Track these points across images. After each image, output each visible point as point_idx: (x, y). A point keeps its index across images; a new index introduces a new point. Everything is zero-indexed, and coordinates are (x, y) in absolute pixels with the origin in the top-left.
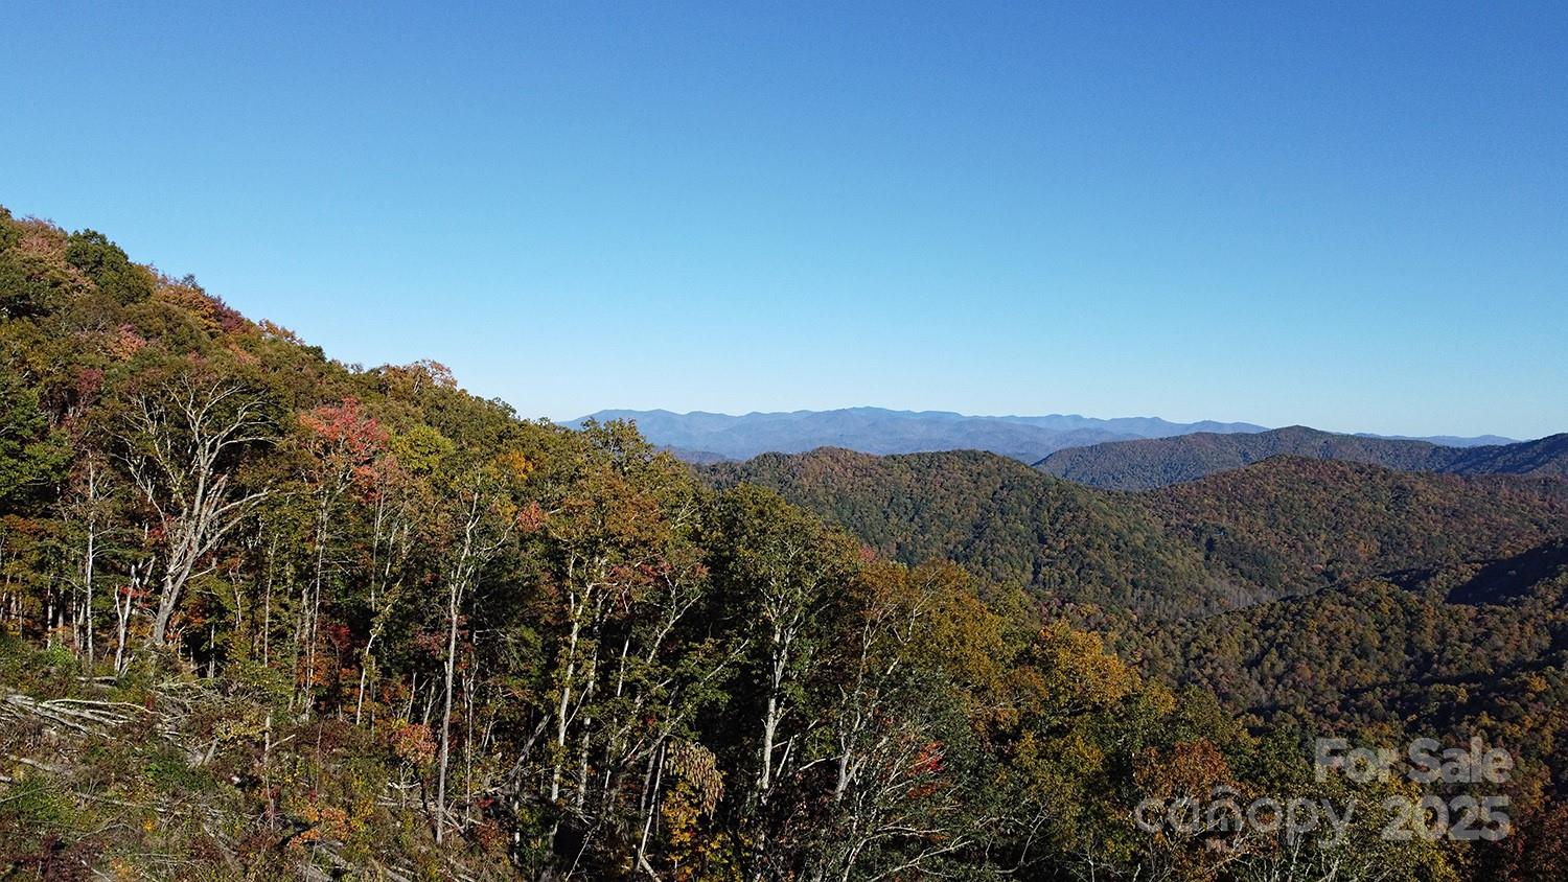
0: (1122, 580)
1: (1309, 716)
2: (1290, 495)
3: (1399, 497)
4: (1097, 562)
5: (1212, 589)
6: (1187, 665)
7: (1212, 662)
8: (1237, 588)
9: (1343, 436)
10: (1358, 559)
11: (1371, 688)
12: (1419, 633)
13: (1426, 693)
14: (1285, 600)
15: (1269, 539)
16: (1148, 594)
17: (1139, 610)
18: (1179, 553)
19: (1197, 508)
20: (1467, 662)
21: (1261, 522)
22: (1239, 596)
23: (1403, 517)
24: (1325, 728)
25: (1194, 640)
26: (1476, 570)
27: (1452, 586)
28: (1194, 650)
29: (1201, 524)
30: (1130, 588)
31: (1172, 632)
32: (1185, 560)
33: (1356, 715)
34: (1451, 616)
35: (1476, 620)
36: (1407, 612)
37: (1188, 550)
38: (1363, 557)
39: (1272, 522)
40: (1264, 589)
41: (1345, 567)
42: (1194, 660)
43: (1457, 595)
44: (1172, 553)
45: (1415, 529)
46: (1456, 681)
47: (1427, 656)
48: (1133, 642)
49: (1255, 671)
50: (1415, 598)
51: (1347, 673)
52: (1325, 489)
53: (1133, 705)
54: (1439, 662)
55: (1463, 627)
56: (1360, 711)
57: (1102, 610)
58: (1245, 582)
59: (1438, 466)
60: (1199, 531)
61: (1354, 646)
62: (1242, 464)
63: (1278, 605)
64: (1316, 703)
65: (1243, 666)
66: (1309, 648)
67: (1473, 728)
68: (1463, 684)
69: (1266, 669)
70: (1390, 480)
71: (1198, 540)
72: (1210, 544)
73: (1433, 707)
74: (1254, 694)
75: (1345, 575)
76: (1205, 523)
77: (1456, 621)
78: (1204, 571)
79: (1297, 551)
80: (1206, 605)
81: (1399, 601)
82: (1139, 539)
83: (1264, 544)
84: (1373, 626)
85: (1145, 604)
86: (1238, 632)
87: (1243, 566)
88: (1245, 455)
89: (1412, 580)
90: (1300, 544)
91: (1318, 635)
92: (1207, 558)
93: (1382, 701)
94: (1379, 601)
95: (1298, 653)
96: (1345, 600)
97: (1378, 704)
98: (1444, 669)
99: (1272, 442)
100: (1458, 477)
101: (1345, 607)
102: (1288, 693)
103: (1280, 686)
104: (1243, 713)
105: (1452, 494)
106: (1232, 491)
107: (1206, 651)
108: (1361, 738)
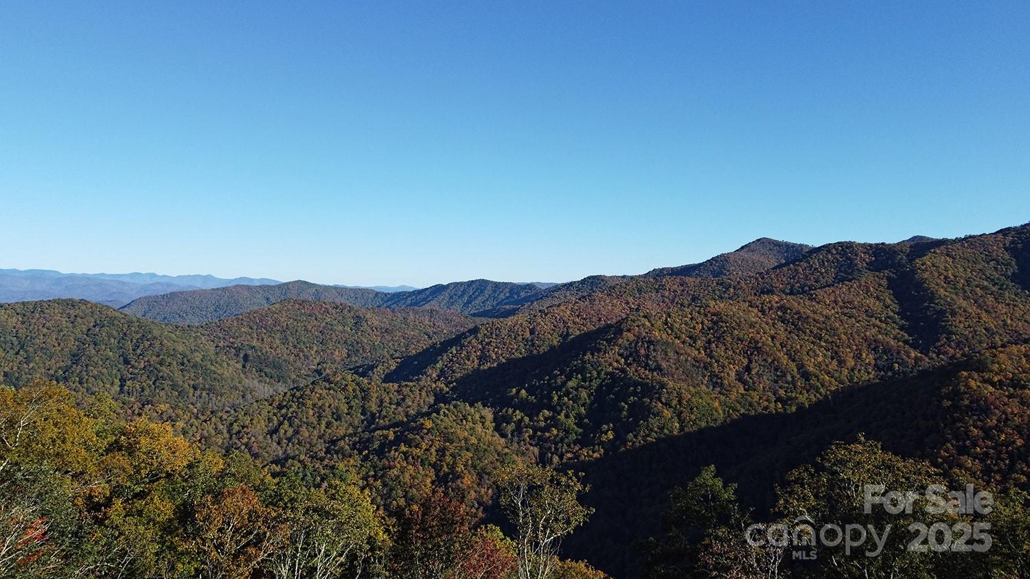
0: (186, 385)
1: (308, 460)
2: (295, 324)
3: (357, 322)
4: (168, 374)
5: (247, 386)
6: (231, 438)
7: (247, 434)
8: (263, 384)
9: (326, 286)
10: (335, 361)
11: (343, 438)
12: (368, 402)
13: (372, 437)
14: (292, 389)
15: (283, 352)
16: (204, 394)
17: (199, 405)
18: (225, 365)
19: (237, 334)
20: (393, 416)
21: (278, 342)
22: (264, 390)
23: (360, 334)
24: (317, 466)
25: (235, 421)
26: (398, 363)
27: (385, 373)
28: (236, 428)
29: (240, 344)
30: (191, 391)
31: (221, 418)
32: (229, 369)
33: (335, 455)
34: (385, 390)
35: (398, 392)
36: (362, 390)
37: (231, 362)
38: (338, 359)
39: (285, 341)
40: (280, 384)
41: (328, 366)
42: (236, 434)
43: (388, 378)
44: (221, 365)
45: (366, 341)
46: (387, 428)
47: (373, 415)
48: (194, 427)
49: (275, 437)
50: (366, 381)
51: (330, 431)
52: (316, 319)
53: (195, 469)
54: (379, 418)
55: (392, 396)
56: (337, 452)
57: (171, 407)
58: (268, 380)
59: (378, 303)
60: (238, 350)
61: (333, 414)
62: (266, 305)
63: (289, 394)
64: (312, 451)
65: (267, 434)
66: (307, 418)
67: (397, 454)
68: (391, 429)
69: (282, 435)
70: (352, 312)
71: (238, 355)
72: (246, 357)
73: (376, 445)
74: (274, 451)
75: (328, 371)
76: (242, 344)
77: (388, 393)
78: (242, 375)
79: (300, 358)
80: (243, 397)
81: (358, 384)
82: (198, 357)
83: (280, 356)
84: (344, 401)
85: (202, 400)
86: (264, 413)
87: (267, 370)
88: (268, 299)
89: (364, 371)
90: (301, 354)
91: (313, 409)
92: (244, 366)
93: (349, 445)
94: (347, 385)
95: (301, 422)
96: (328, 386)
97: (347, 447)
98: (382, 421)
99: (284, 291)
100: (388, 310)
101: (328, 391)
102: (295, 448)
103: (290, 444)
104: (267, 464)
105: (385, 319)
106: (259, 322)
107: (243, 427)
108: (337, 469)
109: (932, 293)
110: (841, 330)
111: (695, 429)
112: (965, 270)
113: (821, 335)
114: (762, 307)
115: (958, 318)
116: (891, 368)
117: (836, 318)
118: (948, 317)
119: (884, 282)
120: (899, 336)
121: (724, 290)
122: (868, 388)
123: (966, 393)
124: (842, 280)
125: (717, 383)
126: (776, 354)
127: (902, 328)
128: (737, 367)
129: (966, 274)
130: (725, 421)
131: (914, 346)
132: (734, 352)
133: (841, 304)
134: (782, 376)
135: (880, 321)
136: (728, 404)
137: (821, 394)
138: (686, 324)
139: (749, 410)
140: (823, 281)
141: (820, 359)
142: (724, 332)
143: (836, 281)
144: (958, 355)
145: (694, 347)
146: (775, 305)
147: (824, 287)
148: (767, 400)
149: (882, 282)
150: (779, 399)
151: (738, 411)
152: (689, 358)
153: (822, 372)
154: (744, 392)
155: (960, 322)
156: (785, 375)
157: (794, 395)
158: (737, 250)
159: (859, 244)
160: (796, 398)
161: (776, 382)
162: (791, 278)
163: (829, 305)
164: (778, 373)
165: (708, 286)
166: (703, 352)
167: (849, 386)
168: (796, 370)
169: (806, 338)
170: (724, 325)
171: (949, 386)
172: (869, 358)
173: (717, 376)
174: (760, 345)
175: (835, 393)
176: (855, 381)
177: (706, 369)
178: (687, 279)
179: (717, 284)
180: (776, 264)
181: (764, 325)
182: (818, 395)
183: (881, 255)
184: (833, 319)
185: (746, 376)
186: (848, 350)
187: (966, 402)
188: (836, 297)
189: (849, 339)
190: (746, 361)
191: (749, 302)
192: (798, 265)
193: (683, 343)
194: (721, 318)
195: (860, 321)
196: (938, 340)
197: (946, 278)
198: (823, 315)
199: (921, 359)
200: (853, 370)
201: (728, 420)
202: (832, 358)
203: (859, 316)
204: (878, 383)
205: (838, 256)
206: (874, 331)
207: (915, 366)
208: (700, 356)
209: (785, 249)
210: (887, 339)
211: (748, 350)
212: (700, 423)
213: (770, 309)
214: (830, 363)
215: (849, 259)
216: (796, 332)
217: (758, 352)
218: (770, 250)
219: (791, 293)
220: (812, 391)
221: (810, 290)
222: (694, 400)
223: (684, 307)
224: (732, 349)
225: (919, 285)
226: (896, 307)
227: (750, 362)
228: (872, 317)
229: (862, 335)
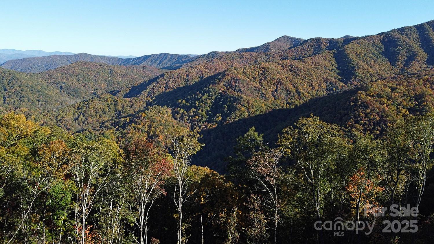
0: (35, 100)
1: (92, 131)
2: (83, 72)
3: (111, 72)
4: (26, 95)
5: (63, 100)
6: (57, 122)
7: (64, 120)
8: (70, 99)
9: (96, 56)
10: (102, 89)
11: (107, 121)
12: (118, 106)
13: (120, 121)
14: (83, 101)
15: (78, 85)
16: (43, 103)
17: (41, 108)
18: (52, 91)
19: (56, 77)
20: (129, 112)
21: (75, 80)
22: (71, 101)
23: (112, 77)
24: (96, 133)
25: (59, 115)
26: (130, 89)
27: (124, 94)
28: (59, 118)
29: (58, 82)
30: (37, 102)
31: (52, 114)
32: (54, 92)
33: (104, 129)
34: (124, 101)
35: (130, 102)
36: (115, 101)
37: (55, 90)
39: (78, 80)
40: (78, 99)
41: (99, 91)
42: (59, 121)
43: (126, 96)
44: (50, 91)
45: (115, 80)
46: (126, 117)
47: (120, 112)
48: (40, 118)
49: (77, 121)
50: (116, 97)
51: (101, 118)
52: (92, 70)
53: (37, 133)
54: (122, 113)
55: (128, 103)
56: (105, 127)
57: (29, 109)
58: (72, 97)
59: (120, 63)
60: (57, 84)
61: (102, 111)
62: (69, 64)
63: (82, 103)
64: (94, 127)
65: (73, 120)
66: (91, 113)
67: (131, 127)
68: (128, 117)
69: (80, 120)
70: (108, 68)
71: (57, 86)
72: (61, 87)
73: (122, 124)
74: (77, 127)
75: (99, 93)
76: (59, 81)
77: (126, 102)
78: (60, 95)
79: (86, 88)
80: (61, 105)
81: (112, 99)
82: (39, 88)
84: (107, 106)
85: (43, 106)
86: (71, 111)
87: (71, 93)
88: (69, 61)
89: (115, 93)
90: (86, 86)
91: (93, 109)
92: (61, 91)
93: (110, 124)
94: (107, 99)
95: (88, 115)
96: (99, 100)
98: (124, 114)
99: (77, 57)
100: (124, 66)
102: (86, 126)
103: (84, 124)
104: (74, 133)
105: (123, 70)
106: (65, 72)
107: (62, 118)
108: (105, 134)
109: (351, 59)
110: (314, 74)
111: (254, 115)
112: (364, 50)
113: (306, 77)
114: (283, 65)
115: (360, 70)
116: (332, 90)
117: (312, 69)
118: (356, 69)
119: (332, 55)
120: (336, 77)
121: (268, 58)
122: (323, 98)
123: (360, 100)
124: (315, 54)
125: (263, 96)
126: (287, 84)
127: (338, 74)
128: (272, 90)
129: (364, 51)
130: (266, 112)
131: (342, 81)
132: (271, 84)
133: (315, 64)
134: (289, 94)
135: (330, 71)
136: (267, 105)
137: (304, 101)
138: (252, 72)
139: (276, 107)
140: (308, 54)
141: (305, 87)
142: (267, 76)
143: (313, 54)
144: (358, 85)
145: (255, 82)
146: (288, 64)
147: (308, 57)
148: (283, 103)
149: (331, 54)
150: (288, 103)
151: (271, 108)
152: (253, 87)
153: (306, 92)
154: (274, 100)
155: (360, 71)
156: (291, 93)
157: (294, 101)
158: (274, 41)
159: (323, 39)
160: (295, 102)
161: (287, 96)
162: (295, 53)
163: (310, 64)
164: (288, 92)
165: (261, 56)
166: (258, 84)
167: (316, 97)
168: (295, 91)
169: (300, 78)
170: (267, 72)
171: (354, 97)
172: (324, 86)
173: (264, 93)
174: (281, 81)
175: (310, 100)
176: (318, 95)
177: (259, 91)
178: (253, 53)
179: (265, 55)
180: (290, 47)
181: (283, 73)
182: (303, 101)
183: (332, 43)
184: (311, 70)
185: (275, 94)
186: (316, 83)
187: (360, 103)
188: (313, 61)
189: (317, 78)
190: (275, 88)
191: (278, 63)
192: (298, 47)
193: (250, 80)
194: (266, 69)
195: (321, 71)
196: (351, 79)
197: (356, 53)
198: (307, 69)
199: (344, 86)
200: (317, 91)
201: (268, 111)
202: (310, 86)
203: (321, 69)
204: (326, 96)
205: (315, 44)
206: (327, 75)
207: (341, 89)
208: (257, 85)
209: (294, 40)
210: (332, 78)
211: (276, 83)
212: (256, 113)
213: (286, 66)
214: (309, 88)
215: (319, 45)
216: (296, 75)
217: (280, 84)
218: (288, 41)
219: (295, 59)
220: (301, 99)
221: (302, 58)
222: (254, 103)
223: (251, 65)
224: (270, 82)
225: (346, 56)
226: (336, 65)
227: (277, 88)
228: (326, 69)
229: (322, 76)
